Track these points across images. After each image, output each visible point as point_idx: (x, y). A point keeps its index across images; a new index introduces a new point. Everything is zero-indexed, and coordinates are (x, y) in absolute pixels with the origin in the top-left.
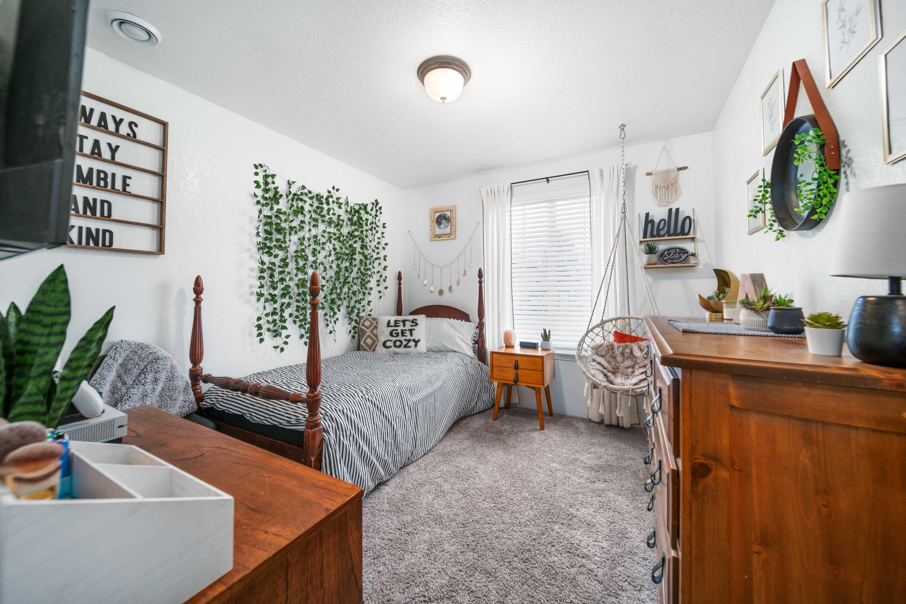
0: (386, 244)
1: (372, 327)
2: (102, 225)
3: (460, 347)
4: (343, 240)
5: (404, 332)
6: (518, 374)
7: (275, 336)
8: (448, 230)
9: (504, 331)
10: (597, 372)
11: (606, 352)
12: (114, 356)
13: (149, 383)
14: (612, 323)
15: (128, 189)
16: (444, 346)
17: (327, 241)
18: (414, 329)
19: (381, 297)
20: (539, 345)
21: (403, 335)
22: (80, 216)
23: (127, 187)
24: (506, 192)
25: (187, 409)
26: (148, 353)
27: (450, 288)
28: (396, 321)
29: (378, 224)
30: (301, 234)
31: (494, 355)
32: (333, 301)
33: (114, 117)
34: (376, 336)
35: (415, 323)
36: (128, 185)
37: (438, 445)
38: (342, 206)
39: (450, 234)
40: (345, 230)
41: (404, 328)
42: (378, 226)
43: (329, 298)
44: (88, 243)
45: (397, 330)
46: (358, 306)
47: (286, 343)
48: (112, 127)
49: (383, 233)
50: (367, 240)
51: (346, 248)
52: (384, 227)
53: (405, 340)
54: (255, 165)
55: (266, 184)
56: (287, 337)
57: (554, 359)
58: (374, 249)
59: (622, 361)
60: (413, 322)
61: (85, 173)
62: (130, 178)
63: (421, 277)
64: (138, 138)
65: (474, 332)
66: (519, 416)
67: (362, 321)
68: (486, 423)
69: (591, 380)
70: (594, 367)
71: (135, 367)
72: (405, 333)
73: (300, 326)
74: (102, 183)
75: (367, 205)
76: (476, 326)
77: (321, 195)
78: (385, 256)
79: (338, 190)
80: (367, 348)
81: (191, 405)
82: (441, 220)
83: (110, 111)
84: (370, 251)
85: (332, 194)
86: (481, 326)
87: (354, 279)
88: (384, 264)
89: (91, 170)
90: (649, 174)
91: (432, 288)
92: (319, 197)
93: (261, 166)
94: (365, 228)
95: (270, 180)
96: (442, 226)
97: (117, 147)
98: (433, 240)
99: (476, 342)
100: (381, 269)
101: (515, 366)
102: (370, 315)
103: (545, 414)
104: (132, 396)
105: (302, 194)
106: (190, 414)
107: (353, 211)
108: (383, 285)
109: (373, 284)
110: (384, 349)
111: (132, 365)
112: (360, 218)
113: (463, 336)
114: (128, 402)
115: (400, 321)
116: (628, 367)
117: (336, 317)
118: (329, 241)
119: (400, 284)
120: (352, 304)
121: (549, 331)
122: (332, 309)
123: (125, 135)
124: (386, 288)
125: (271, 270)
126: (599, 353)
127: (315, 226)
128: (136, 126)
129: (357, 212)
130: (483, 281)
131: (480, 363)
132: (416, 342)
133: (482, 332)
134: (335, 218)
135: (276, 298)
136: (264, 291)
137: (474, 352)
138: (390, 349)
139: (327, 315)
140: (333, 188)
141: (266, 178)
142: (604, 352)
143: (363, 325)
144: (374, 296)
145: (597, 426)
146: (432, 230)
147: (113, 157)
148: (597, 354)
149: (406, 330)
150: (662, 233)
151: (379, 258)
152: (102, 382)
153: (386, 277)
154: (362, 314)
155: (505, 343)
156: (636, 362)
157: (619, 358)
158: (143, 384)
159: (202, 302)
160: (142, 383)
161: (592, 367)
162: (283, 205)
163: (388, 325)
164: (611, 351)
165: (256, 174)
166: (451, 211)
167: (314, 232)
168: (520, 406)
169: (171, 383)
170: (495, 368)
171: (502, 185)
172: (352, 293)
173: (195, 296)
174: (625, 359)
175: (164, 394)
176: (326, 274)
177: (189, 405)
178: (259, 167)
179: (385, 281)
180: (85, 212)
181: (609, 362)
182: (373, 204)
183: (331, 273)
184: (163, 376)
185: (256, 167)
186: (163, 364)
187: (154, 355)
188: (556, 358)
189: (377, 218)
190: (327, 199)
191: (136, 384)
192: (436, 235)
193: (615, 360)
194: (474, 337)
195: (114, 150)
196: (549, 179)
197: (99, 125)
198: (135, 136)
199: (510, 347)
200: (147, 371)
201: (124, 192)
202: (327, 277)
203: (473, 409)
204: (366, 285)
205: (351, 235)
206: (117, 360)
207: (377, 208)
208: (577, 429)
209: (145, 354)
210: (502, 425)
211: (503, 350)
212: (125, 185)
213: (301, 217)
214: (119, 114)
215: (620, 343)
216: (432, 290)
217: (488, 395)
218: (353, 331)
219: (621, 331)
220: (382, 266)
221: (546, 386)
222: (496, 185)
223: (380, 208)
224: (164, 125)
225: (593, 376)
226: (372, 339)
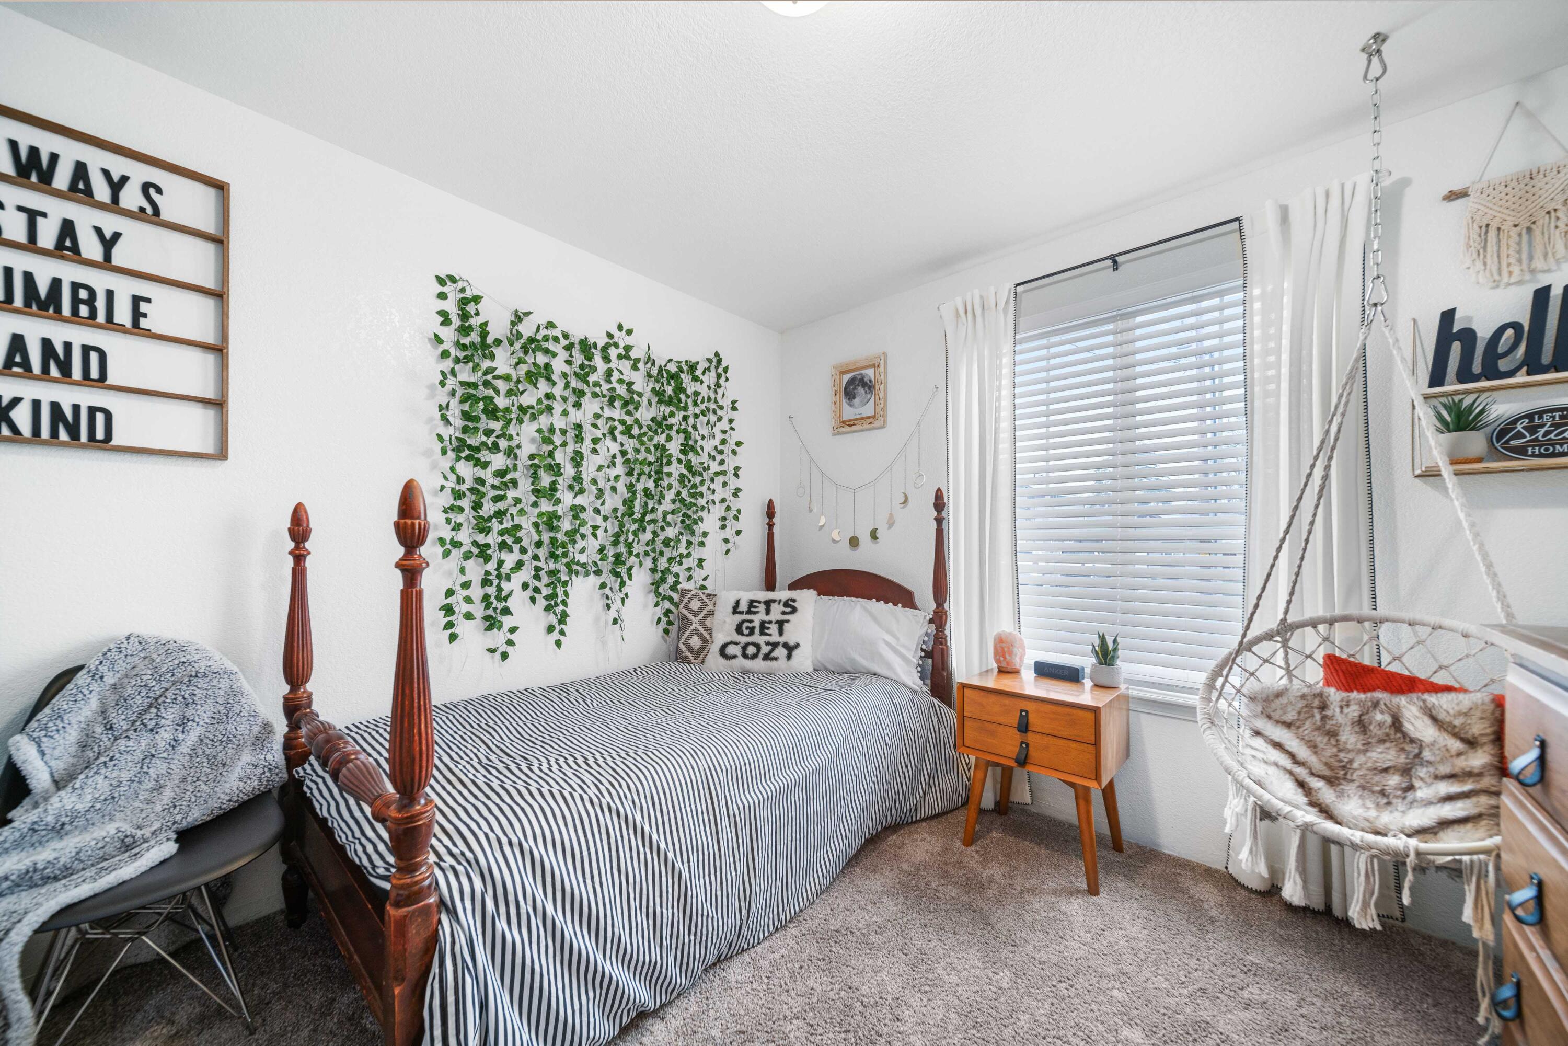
0: (739, 444)
1: (705, 612)
2: (87, 398)
3: (889, 666)
4: (640, 436)
5: (767, 625)
6: (1027, 745)
7: (489, 628)
8: (868, 410)
9: (995, 633)
10: (1272, 770)
11: (1299, 713)
12: (97, 669)
13: (168, 728)
14: (1318, 632)
15: (143, 323)
16: (853, 661)
17: (604, 435)
18: (788, 621)
19: (728, 551)
20: (1088, 670)
21: (762, 633)
22: (36, 378)
23: (142, 320)
24: (1002, 304)
25: (256, 782)
26: (176, 662)
27: (874, 535)
28: (751, 603)
29: (721, 403)
30: (544, 421)
31: (967, 692)
32: (617, 557)
33: (106, 173)
34: (710, 631)
35: (790, 607)
36: (145, 315)
37: (817, 902)
38: (641, 365)
39: (874, 417)
40: (645, 414)
41: (767, 618)
42: (721, 408)
43: (610, 552)
44: (54, 434)
45: (751, 621)
46: (676, 569)
47: (510, 643)
48: (102, 192)
49: (731, 421)
50: (695, 435)
51: (648, 451)
52: (734, 409)
53: (768, 644)
54: (437, 277)
55: (465, 316)
56: (513, 630)
57: (1129, 710)
58: (713, 453)
59: (1359, 746)
60: (786, 604)
61: (43, 289)
62: (148, 300)
63: (815, 510)
64: (165, 215)
65: (924, 631)
66: (1031, 841)
67: (686, 600)
68: (945, 850)
69: (1249, 792)
70: (1260, 755)
71: (140, 692)
72: (768, 628)
73: (548, 609)
74: (84, 311)
75: (697, 363)
76: (928, 618)
77: (592, 341)
78: (737, 469)
79: (629, 332)
80: (690, 655)
81: (268, 774)
82: (855, 389)
83: (96, 160)
84: (704, 458)
85: (616, 339)
86: (939, 619)
87: (665, 514)
88: (733, 483)
89: (56, 283)
90: (1452, 196)
91: (835, 535)
92: (586, 347)
93: (453, 280)
94: (691, 410)
95: (471, 308)
96: (856, 401)
97: (117, 236)
98: (839, 434)
99: (928, 654)
100: (727, 494)
101: (1019, 724)
102: (703, 587)
103: (1100, 839)
104: (117, 756)
105: (546, 338)
106: (263, 793)
107: (665, 375)
108: (732, 526)
109: (709, 522)
110: (722, 661)
111: (135, 688)
112: (680, 389)
113: (897, 639)
114: (103, 771)
115: (759, 602)
116: (1386, 770)
117: (625, 590)
118: (609, 437)
119: (771, 526)
120: (663, 564)
121: (1115, 641)
122: (617, 575)
123: (136, 210)
124: (738, 533)
125: (477, 495)
126: (1276, 716)
127: (577, 405)
128: (159, 191)
129: (673, 376)
130: (946, 517)
131: (936, 702)
132: (790, 649)
133: (943, 632)
134: (621, 390)
135: (488, 552)
136: (464, 536)
137: (922, 678)
138: (733, 661)
139: (605, 587)
140: (620, 327)
141: (463, 304)
142: (1294, 713)
143: (686, 607)
144: (712, 550)
145: (1257, 903)
146: (837, 412)
147: (108, 257)
148: (1269, 717)
149: (770, 622)
150: (1503, 365)
151: (724, 473)
152: (50, 724)
153: (739, 511)
154: (684, 585)
155: (998, 661)
156: (1418, 756)
157: (1349, 738)
158: (152, 730)
159: (308, 558)
160: (150, 727)
161: (1254, 753)
162: (502, 362)
163: (735, 610)
164: (1316, 711)
165: (442, 296)
166: (875, 366)
167: (575, 416)
168: (1033, 809)
169: (221, 728)
170: (968, 723)
171: (992, 290)
172: (663, 543)
173: (292, 545)
174: (1373, 740)
175: (200, 752)
176: (603, 504)
177: (264, 773)
178: (448, 283)
179: (736, 518)
180: (45, 370)
181: (1313, 747)
182: (710, 361)
183: (613, 501)
184: (204, 712)
185: (441, 281)
186: (205, 686)
187: (189, 668)
188: (1132, 706)
189: (720, 391)
190: (605, 348)
191: (135, 730)
192: (844, 422)
193: (1333, 741)
194: (924, 642)
195: (109, 243)
196: (1117, 258)
197: (73, 187)
198: (156, 211)
199: (1008, 672)
200: (165, 702)
201: (136, 327)
202: (606, 510)
203: (916, 809)
204: (695, 527)
205: (660, 425)
206: (102, 677)
207: (720, 370)
208: (1196, 905)
209: (170, 664)
210: (984, 863)
211: (990, 683)
212: (137, 315)
213: (543, 387)
214: (119, 166)
215: (1350, 690)
216: (837, 538)
217: (954, 776)
218: (664, 620)
219: (1353, 656)
220: (731, 488)
221: (1105, 782)
222: (977, 293)
223: (726, 370)
224: (221, 187)
225: (1259, 783)
226: (701, 637)
